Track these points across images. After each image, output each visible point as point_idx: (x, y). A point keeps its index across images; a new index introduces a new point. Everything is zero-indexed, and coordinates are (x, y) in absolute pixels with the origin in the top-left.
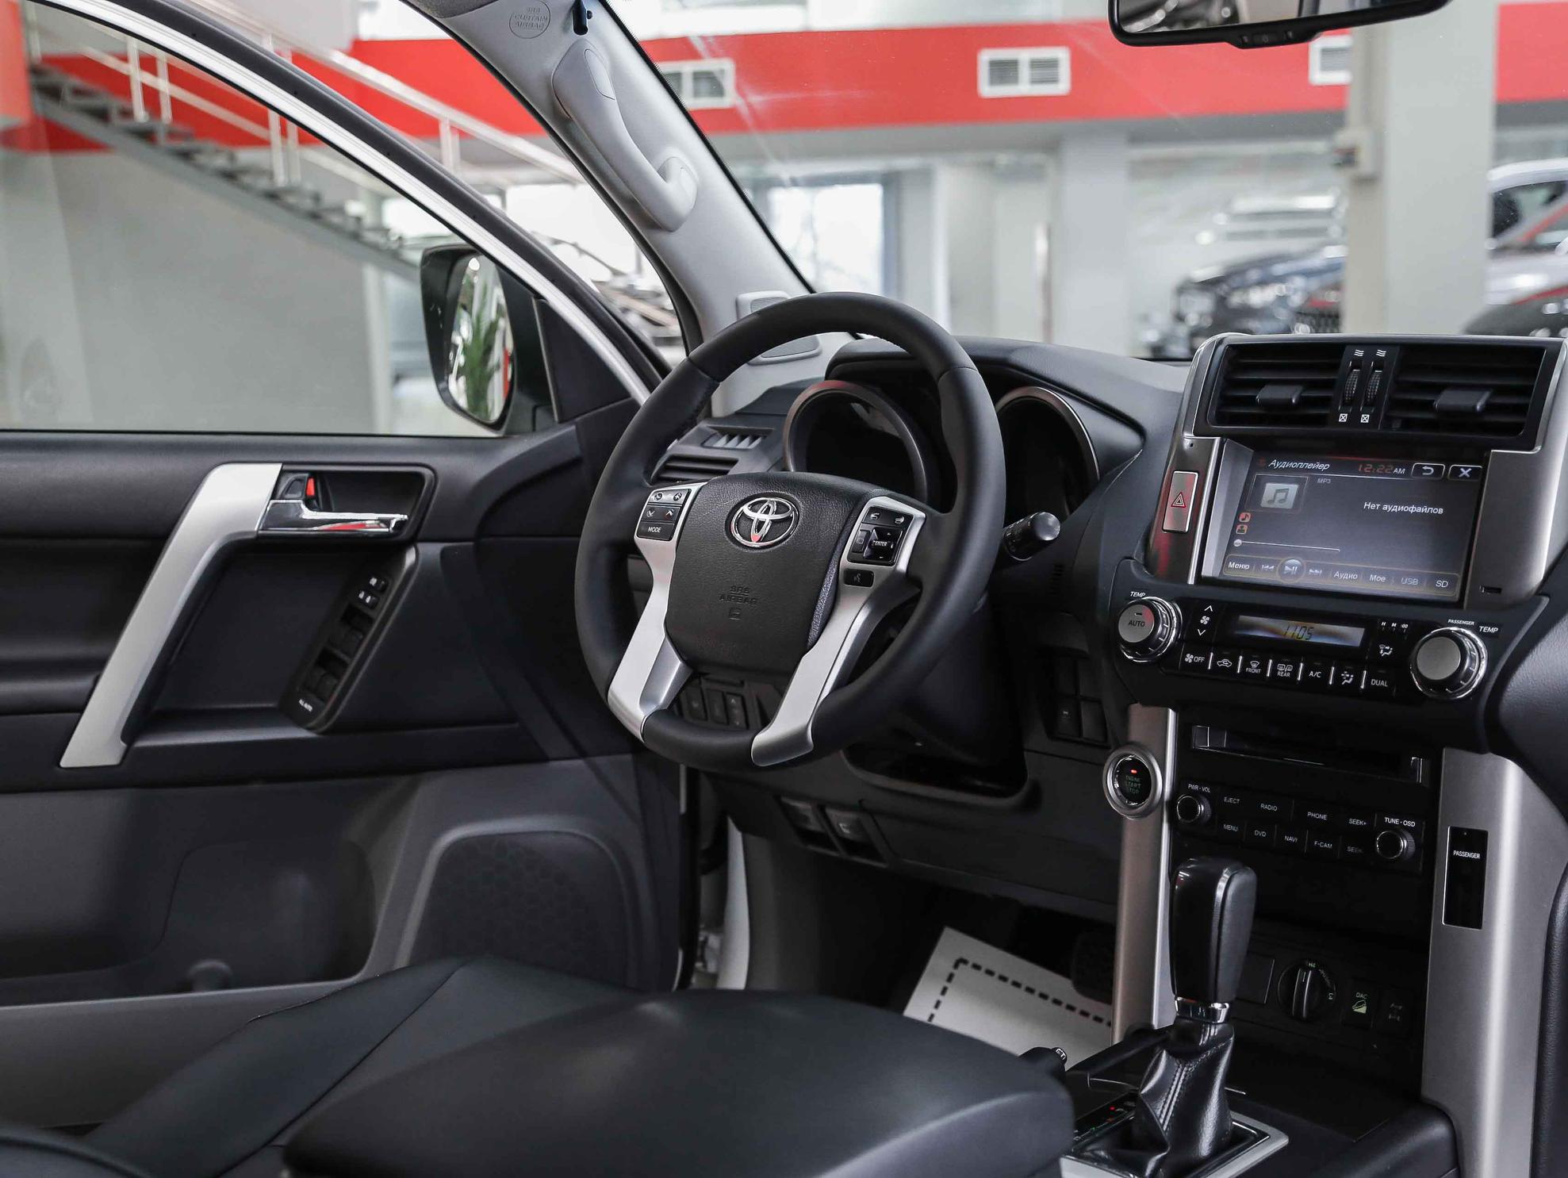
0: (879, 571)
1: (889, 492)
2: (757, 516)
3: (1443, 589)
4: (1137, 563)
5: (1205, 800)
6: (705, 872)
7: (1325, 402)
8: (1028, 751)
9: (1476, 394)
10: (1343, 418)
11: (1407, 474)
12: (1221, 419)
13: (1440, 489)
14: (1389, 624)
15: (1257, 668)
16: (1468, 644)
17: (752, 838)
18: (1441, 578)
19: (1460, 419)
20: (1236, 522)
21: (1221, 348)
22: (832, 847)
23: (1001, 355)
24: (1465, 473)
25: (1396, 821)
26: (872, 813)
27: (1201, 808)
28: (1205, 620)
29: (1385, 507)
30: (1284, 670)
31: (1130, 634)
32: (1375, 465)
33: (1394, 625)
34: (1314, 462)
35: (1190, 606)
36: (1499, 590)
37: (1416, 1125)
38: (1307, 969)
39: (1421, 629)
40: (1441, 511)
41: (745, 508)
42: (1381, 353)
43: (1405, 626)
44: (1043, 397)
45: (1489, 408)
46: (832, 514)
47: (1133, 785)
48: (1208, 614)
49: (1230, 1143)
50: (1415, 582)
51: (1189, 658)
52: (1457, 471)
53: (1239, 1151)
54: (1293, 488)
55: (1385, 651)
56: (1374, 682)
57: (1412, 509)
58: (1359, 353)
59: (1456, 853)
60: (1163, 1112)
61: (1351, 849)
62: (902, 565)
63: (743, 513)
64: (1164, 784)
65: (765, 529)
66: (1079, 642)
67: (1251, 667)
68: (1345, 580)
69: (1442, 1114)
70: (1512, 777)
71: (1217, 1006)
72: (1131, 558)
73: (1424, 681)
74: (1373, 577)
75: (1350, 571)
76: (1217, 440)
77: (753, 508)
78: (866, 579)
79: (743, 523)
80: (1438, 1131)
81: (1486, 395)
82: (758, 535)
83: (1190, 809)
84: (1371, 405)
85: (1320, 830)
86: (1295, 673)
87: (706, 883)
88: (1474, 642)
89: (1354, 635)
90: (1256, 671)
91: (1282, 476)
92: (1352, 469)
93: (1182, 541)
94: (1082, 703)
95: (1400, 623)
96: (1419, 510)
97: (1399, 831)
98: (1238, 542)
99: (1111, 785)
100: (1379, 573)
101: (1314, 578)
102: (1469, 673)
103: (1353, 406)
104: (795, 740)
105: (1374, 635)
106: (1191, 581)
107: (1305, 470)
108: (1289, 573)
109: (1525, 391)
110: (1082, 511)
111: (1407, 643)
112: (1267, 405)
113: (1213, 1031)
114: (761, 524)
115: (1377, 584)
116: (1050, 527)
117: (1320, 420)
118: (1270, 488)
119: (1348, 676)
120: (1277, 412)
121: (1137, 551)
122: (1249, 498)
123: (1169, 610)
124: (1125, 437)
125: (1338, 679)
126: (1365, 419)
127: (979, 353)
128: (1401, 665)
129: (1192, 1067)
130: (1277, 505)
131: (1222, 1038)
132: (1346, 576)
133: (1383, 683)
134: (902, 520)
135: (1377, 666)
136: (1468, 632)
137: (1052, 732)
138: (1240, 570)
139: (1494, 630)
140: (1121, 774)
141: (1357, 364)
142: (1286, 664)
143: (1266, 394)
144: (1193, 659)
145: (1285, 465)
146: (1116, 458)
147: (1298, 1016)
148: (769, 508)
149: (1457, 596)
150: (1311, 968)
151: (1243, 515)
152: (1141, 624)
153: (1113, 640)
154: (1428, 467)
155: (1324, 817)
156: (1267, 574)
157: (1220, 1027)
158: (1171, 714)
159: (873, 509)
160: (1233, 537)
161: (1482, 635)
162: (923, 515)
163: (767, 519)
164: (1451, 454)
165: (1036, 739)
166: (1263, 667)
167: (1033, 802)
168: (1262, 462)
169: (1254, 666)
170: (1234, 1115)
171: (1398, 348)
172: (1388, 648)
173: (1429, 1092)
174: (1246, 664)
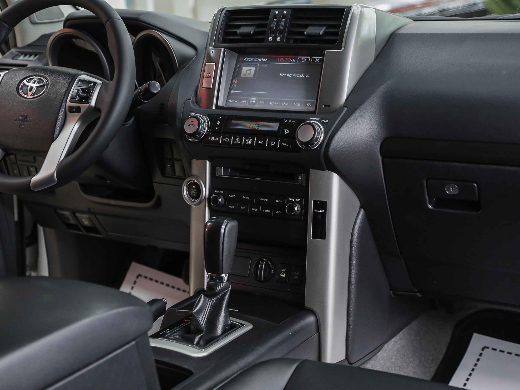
0: (83, 106)
1: (88, 73)
2: (30, 84)
3: (309, 107)
4: (192, 102)
5: (222, 196)
6: (28, 245)
7: (263, 33)
8: (155, 182)
9: (320, 28)
10: (271, 39)
11: (296, 62)
12: (224, 41)
13: (308, 67)
14: (288, 121)
15: (239, 141)
16: (317, 127)
17: (47, 229)
18: (309, 102)
19: (314, 38)
20: (232, 83)
21: (224, 12)
22: (80, 230)
23: (135, 16)
24: (317, 60)
25: (293, 200)
26: (95, 214)
27: (220, 200)
28: (218, 123)
29: (288, 75)
30: (249, 141)
31: (189, 130)
32: (284, 59)
33: (290, 121)
34: (261, 58)
35: (213, 118)
36: (329, 106)
37: (301, 318)
38: (263, 261)
39: (300, 122)
40: (308, 76)
41: (25, 81)
42: (285, 12)
43: (294, 121)
44: (152, 33)
45: (325, 33)
47: (194, 192)
48: (220, 120)
49: (230, 328)
50: (299, 104)
51: (213, 139)
52: (314, 60)
53: (232, 332)
54: (253, 69)
55: (287, 131)
56: (283, 144)
57: (298, 76)
58: (276, 12)
59: (315, 210)
60: (202, 319)
61: (277, 212)
62: (93, 103)
63: (24, 84)
64: (206, 191)
65: (34, 90)
66: (170, 136)
67: (236, 141)
68: (273, 105)
69: (312, 312)
70: (336, 178)
71: (223, 275)
72: (190, 100)
73: (302, 143)
74: (283, 104)
75: (275, 101)
76: (223, 49)
77: (28, 81)
78: (78, 110)
79: (24, 88)
80: (311, 319)
81: (324, 28)
82: (31, 93)
83: (216, 200)
84: (282, 33)
85: (265, 205)
86: (253, 142)
87: (28, 251)
88: (320, 128)
89: (275, 126)
90: (238, 142)
91: (249, 64)
92: (275, 60)
93: (210, 91)
94: (175, 162)
95: (292, 120)
96: (301, 76)
97: (294, 203)
98: (232, 92)
99: (185, 192)
100: (286, 101)
101: (261, 105)
102: (317, 138)
103: (273, 33)
104: (49, 179)
105: (283, 125)
106: (214, 108)
107: (258, 61)
108: (252, 103)
109: (338, 26)
110: (171, 81)
111: (294, 128)
112: (242, 35)
113: (222, 286)
114: (32, 88)
115: (285, 106)
116: (156, 87)
117: (262, 41)
118: (244, 69)
119: (273, 142)
120: (246, 38)
121: (192, 97)
122: (236, 73)
123: (205, 120)
124: (189, 51)
125: (269, 143)
126: (279, 39)
128: (292, 137)
129: (214, 300)
130: (247, 76)
131: (226, 288)
132: (273, 103)
133: (286, 145)
134: (92, 84)
135: (283, 137)
136: (318, 123)
137: (163, 175)
138: (233, 103)
139: (327, 121)
140: (189, 188)
141: (276, 17)
142: (250, 139)
143: (243, 30)
144: (214, 139)
145: (250, 60)
146: (185, 60)
147: (260, 281)
148: (35, 81)
149: (314, 110)
150: (265, 261)
151: (234, 81)
152: (193, 125)
153: (182, 132)
154: (304, 58)
155: (267, 200)
156: (244, 104)
157: (224, 284)
158: (208, 162)
159: (80, 80)
160: (230, 89)
161: (322, 124)
162: (102, 82)
163: (35, 85)
164: (312, 53)
165: (158, 177)
166: (241, 140)
167: (158, 204)
168: (241, 59)
169: (238, 140)
170: (231, 318)
171: (290, 10)
172: (287, 130)
173: (307, 305)
174: (234, 140)
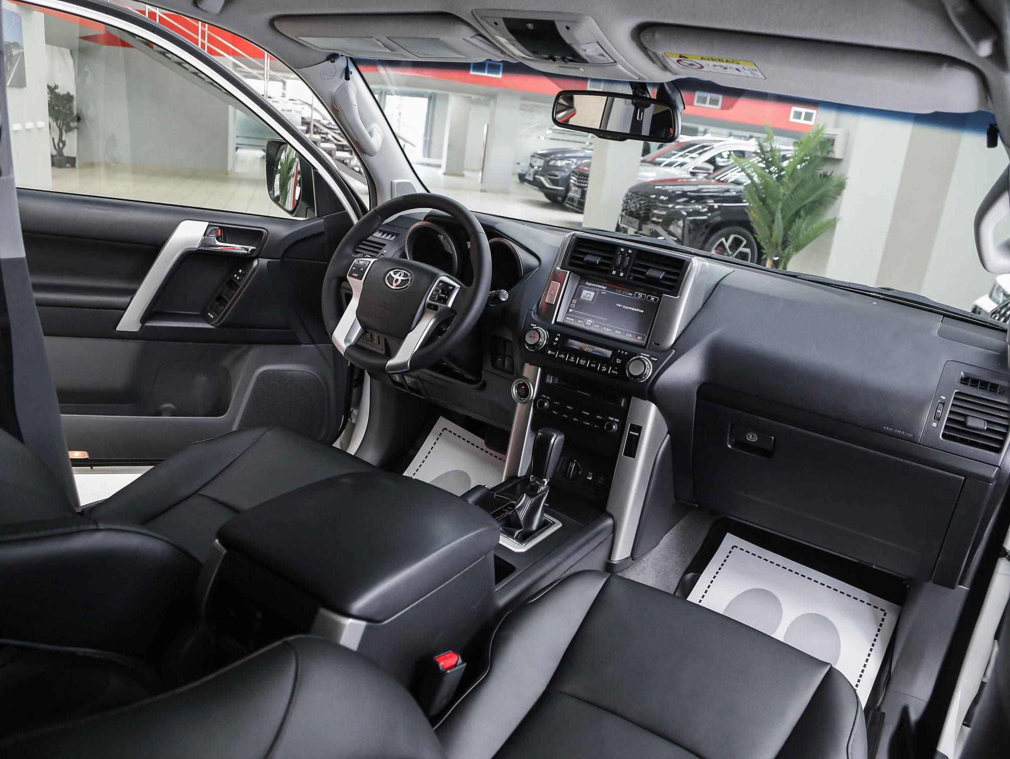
0: (441, 306)
1: (447, 274)
2: (396, 277)
3: (639, 340)
4: (534, 313)
5: (547, 401)
6: (355, 387)
7: (608, 265)
8: (484, 370)
9: (660, 272)
10: (614, 272)
11: (633, 296)
12: (570, 264)
13: (643, 304)
14: (621, 351)
16: (646, 363)
17: (374, 380)
18: (640, 336)
19: (654, 281)
20: (571, 303)
21: (574, 237)
22: (405, 389)
23: (492, 225)
24: (652, 299)
25: (612, 419)
26: (422, 380)
27: (546, 404)
28: (557, 339)
29: (624, 307)
30: (582, 362)
31: (530, 340)
32: (623, 290)
33: (623, 352)
34: (601, 285)
35: (552, 333)
36: (659, 345)
37: (602, 521)
38: (573, 462)
39: (632, 355)
40: (642, 311)
41: (392, 273)
42: (630, 251)
43: (626, 353)
44: (506, 243)
45: (664, 278)
46: (425, 280)
47: (523, 392)
48: (558, 337)
49: (544, 525)
50: (631, 336)
51: (549, 352)
52: (650, 298)
53: (546, 529)
54: (593, 294)
55: (618, 361)
56: (613, 372)
57: (633, 309)
58: (622, 250)
59: (631, 432)
60: (522, 515)
61: (596, 426)
62: (450, 305)
63: (390, 274)
64: (533, 393)
65: (399, 282)
66: (509, 336)
68: (607, 331)
69: (611, 516)
70: (653, 408)
71: (545, 480)
72: (532, 310)
73: (630, 374)
74: (616, 332)
75: (609, 328)
76: (569, 272)
77: (395, 273)
78: (435, 308)
79: (390, 279)
80: (609, 522)
81: (664, 273)
82: (396, 284)
83: (542, 404)
84: (624, 270)
85: (586, 418)
86: (586, 363)
87: (355, 391)
88: (649, 363)
89: (609, 353)
90: (573, 361)
91: (590, 289)
92: (614, 290)
93: (551, 308)
94: (506, 358)
95: (625, 352)
96: (635, 310)
97: (613, 422)
98: (571, 310)
99: (514, 391)
100: (619, 330)
101: (596, 329)
102: (646, 374)
103: (618, 269)
104: (403, 365)
105: (616, 354)
106: (553, 322)
107: (598, 287)
108: (587, 325)
109: (677, 275)
110: (517, 288)
111: (626, 360)
112: (588, 262)
113: (542, 488)
114: (397, 280)
115: (618, 334)
116: (504, 296)
117: (606, 272)
118: (585, 292)
119: (605, 368)
120: (591, 266)
121: (535, 308)
122: (577, 294)
123: (544, 333)
124: (533, 261)
125: (601, 368)
126: (622, 274)
127: (484, 223)
128: (623, 368)
129: (534, 499)
130: (586, 299)
131: (545, 490)
132: (607, 329)
133: (616, 373)
134: (451, 288)
135: (614, 365)
136: (648, 360)
137: (494, 365)
138: (570, 321)
139: (656, 359)
140: (518, 388)
141: (622, 253)
142: (584, 360)
143: (588, 258)
144: (551, 353)
145: (590, 284)
146: (530, 269)
147: (568, 478)
148: (401, 274)
149: (645, 344)
150: (575, 462)
151: (574, 300)
152: (534, 337)
153: (522, 341)
154: (640, 295)
155: (588, 414)
156: (579, 324)
157: (545, 487)
158: (540, 369)
159: (441, 281)
160: (569, 308)
161: (652, 361)
162: (459, 287)
163: (400, 278)
164: (648, 292)
165: (488, 366)
166: (575, 360)
167: (483, 387)
168: (583, 282)
169: (572, 359)
170: (546, 515)
171: (636, 251)
173: (609, 509)
174: (569, 358)
